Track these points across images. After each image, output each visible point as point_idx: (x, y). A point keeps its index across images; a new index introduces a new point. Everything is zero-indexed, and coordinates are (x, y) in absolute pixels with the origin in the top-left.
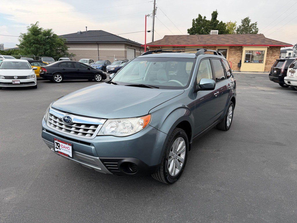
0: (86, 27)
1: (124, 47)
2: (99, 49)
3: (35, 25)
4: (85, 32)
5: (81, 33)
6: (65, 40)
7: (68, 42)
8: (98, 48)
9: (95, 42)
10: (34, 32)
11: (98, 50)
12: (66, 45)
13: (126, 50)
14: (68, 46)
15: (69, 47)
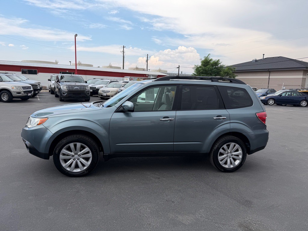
0: (264, 55)
1: (302, 74)
2: (271, 77)
3: (207, 57)
4: (261, 59)
5: (256, 61)
6: (235, 69)
7: (237, 70)
8: (269, 76)
9: (267, 69)
10: (205, 63)
11: (269, 78)
12: (234, 74)
13: (304, 77)
14: (235, 74)
15: (237, 76)
